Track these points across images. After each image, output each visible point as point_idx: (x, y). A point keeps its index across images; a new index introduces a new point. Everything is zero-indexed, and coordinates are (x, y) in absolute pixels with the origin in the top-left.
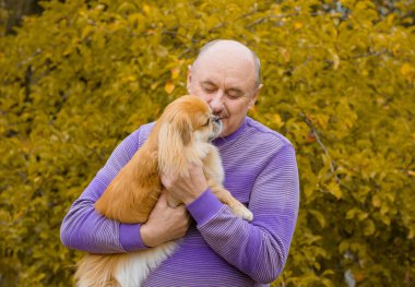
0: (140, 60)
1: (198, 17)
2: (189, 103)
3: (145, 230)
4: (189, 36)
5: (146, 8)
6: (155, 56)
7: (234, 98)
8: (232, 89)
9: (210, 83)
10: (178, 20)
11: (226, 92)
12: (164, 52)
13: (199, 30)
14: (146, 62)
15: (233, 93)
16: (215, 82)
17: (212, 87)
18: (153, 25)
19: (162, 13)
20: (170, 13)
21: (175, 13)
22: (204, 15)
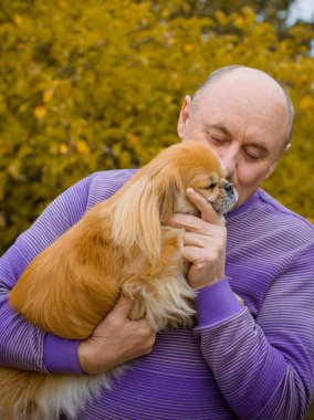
0: (9, 77)
1: (77, 32)
2: (187, 151)
3: (87, 352)
4: (66, 53)
5: (18, 19)
6: (26, 74)
7: (253, 159)
8: (254, 145)
9: (223, 130)
10: (53, 34)
11: (244, 147)
12: (35, 70)
13: (77, 47)
14: (15, 81)
15: (253, 151)
16: (230, 129)
17: (223, 137)
18: (25, 38)
19: (36, 25)
20: (45, 26)
21: (50, 26)
22: (84, 30)
